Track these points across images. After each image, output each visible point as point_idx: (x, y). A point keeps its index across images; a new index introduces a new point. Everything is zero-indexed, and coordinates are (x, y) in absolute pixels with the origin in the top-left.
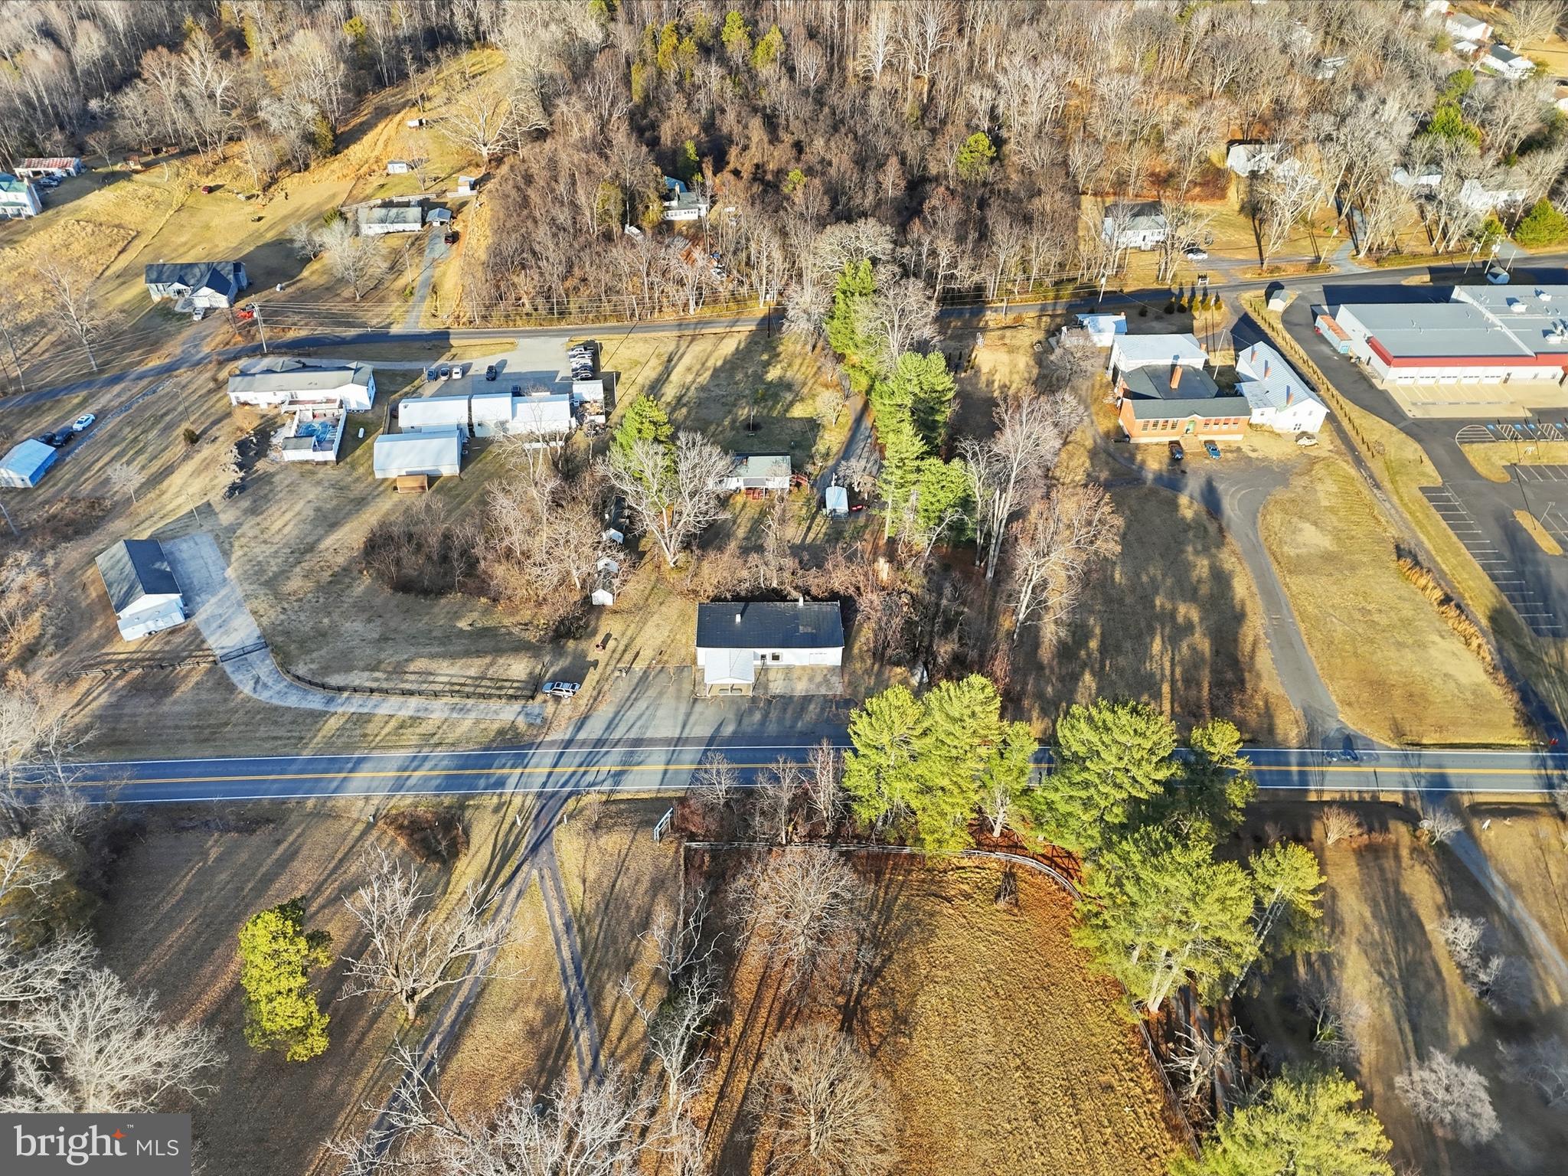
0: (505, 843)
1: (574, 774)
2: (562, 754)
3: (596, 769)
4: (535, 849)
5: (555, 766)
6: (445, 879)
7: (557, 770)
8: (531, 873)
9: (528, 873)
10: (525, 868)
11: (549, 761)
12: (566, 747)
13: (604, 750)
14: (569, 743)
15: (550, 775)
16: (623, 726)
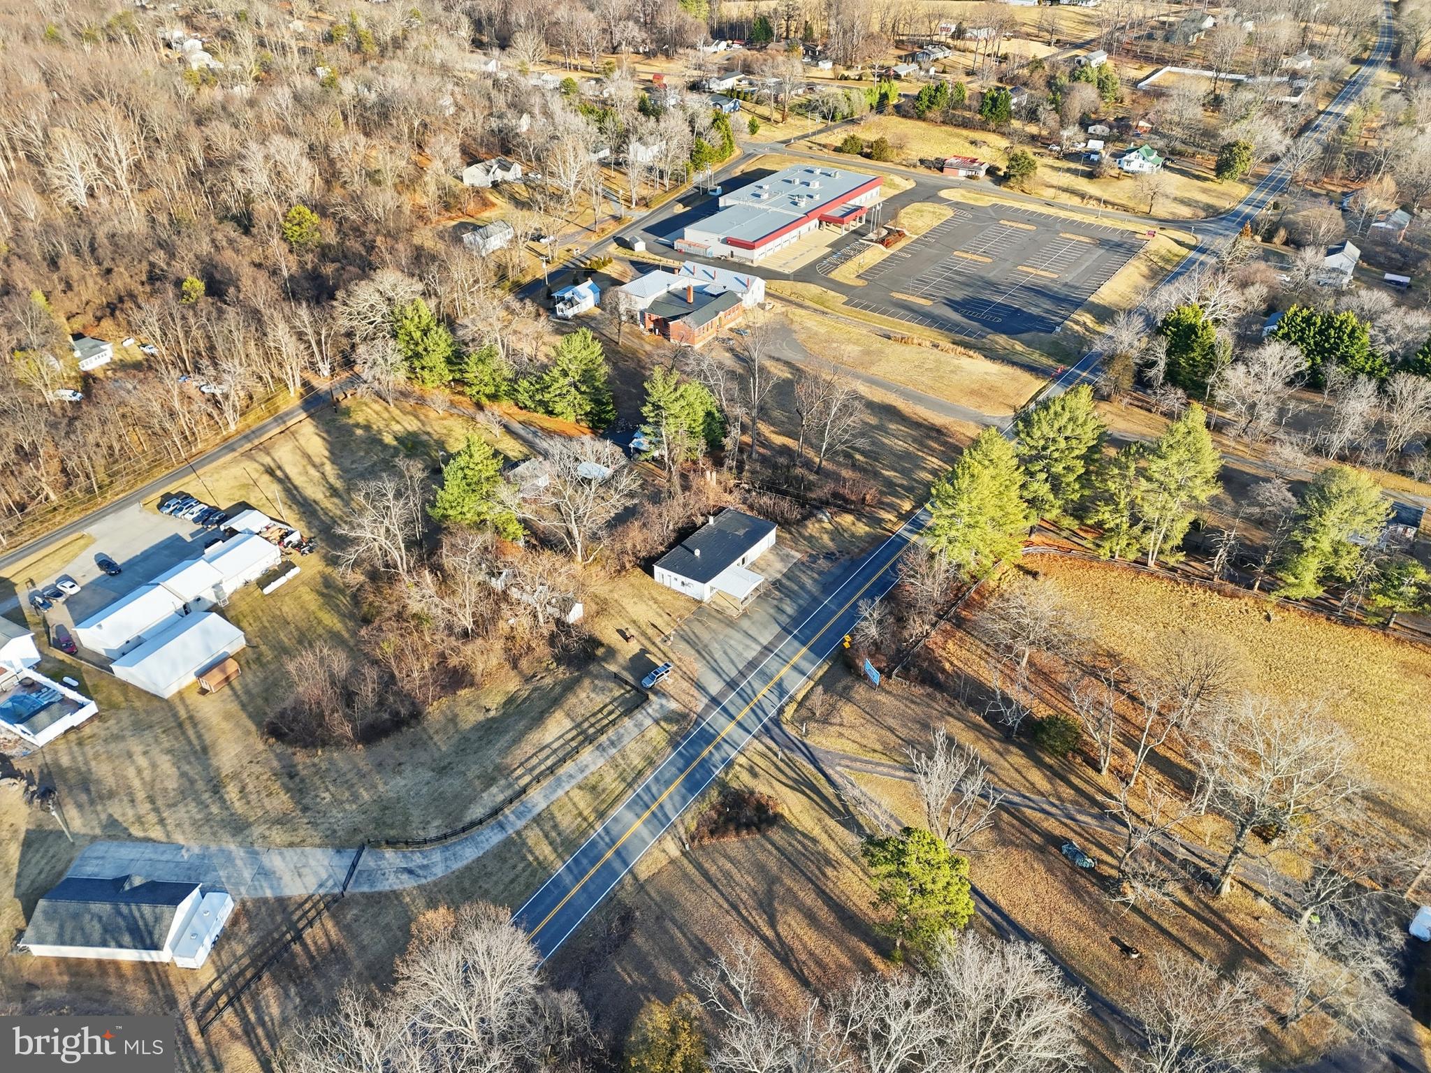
0: (795, 780)
1: (752, 710)
2: (724, 710)
3: (760, 696)
4: (813, 760)
5: (733, 718)
6: (799, 837)
7: (739, 718)
9: (838, 773)
10: (830, 771)
11: (722, 720)
12: (719, 704)
13: (744, 684)
14: (715, 701)
15: (740, 724)
16: (726, 665)
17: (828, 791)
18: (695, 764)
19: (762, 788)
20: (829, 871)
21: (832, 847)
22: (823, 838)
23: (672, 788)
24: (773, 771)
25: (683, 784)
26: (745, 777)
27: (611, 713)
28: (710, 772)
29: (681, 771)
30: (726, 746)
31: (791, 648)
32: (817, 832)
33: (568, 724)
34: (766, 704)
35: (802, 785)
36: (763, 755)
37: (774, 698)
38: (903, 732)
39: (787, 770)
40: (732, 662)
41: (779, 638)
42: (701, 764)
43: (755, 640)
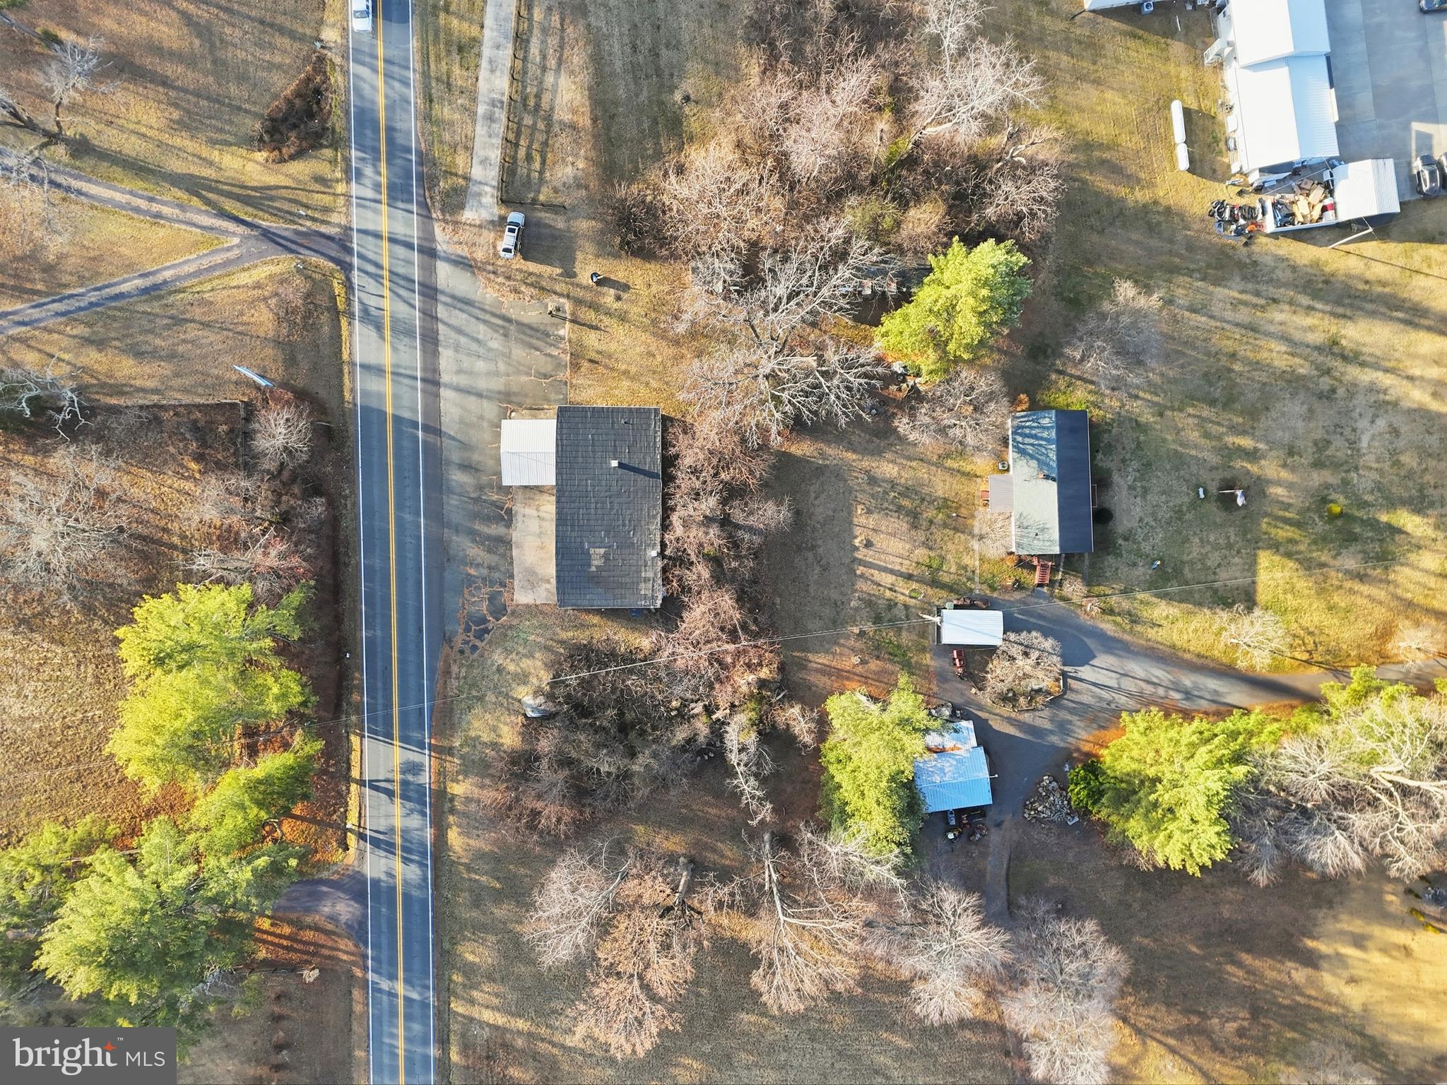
0: (272, 199)
1: (380, 266)
2: (409, 246)
3: (387, 293)
4: (267, 235)
5: (392, 240)
6: (231, 139)
7: (385, 244)
8: (234, 237)
9: (234, 234)
10: (241, 229)
11: (400, 230)
12: (422, 250)
13: (417, 299)
14: (429, 252)
15: (377, 236)
16: (459, 318)
17: (230, 205)
18: (383, 148)
19: (300, 169)
20: (176, 115)
21: (191, 145)
22: (205, 152)
23: (381, 102)
24: (302, 197)
25: (374, 111)
26: (322, 168)
27: (529, 158)
28: (361, 148)
29: (390, 130)
30: (370, 194)
31: (406, 402)
32: (215, 155)
33: (562, 115)
34: (371, 285)
35: (258, 198)
36: (327, 210)
37: (372, 302)
38: (192, 332)
39: (286, 206)
40: (459, 331)
41: (433, 410)
42: (376, 150)
43: (458, 389)
